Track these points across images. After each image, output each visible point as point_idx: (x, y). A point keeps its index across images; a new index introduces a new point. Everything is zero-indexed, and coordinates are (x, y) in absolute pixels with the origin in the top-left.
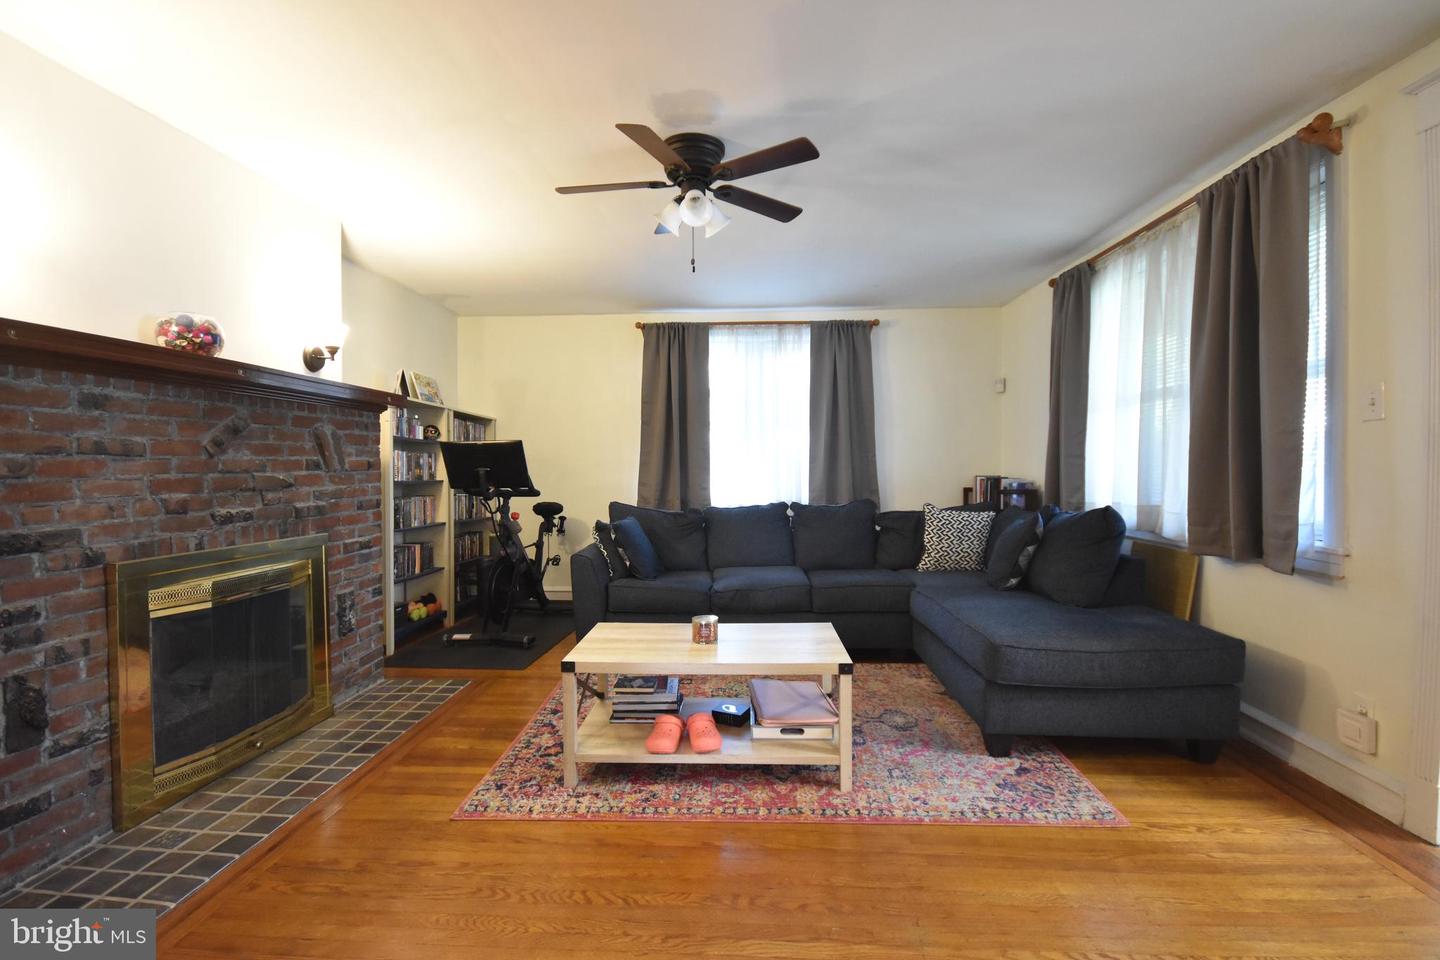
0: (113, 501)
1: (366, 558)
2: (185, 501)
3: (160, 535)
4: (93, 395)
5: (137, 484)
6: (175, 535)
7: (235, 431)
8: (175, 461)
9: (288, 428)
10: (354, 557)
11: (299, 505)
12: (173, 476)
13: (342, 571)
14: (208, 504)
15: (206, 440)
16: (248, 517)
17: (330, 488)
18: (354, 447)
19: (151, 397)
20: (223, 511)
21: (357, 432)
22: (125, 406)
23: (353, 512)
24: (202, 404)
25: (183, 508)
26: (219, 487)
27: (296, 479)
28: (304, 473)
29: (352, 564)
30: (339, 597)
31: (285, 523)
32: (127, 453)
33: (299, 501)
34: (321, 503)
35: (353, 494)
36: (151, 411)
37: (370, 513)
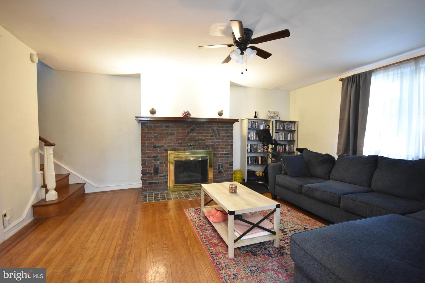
0: (170, 141)
1: (228, 157)
2: (182, 142)
3: (177, 147)
4: (167, 126)
5: (174, 139)
6: (180, 148)
7: (192, 130)
8: (180, 135)
9: (206, 128)
10: (224, 156)
11: (207, 144)
12: (180, 138)
13: (220, 159)
14: (187, 143)
15: (186, 132)
16: (195, 145)
17: (216, 141)
18: (224, 132)
19: (176, 125)
20: (190, 144)
21: (225, 128)
22: (172, 127)
23: (224, 146)
24: (186, 125)
25: (181, 143)
26: (189, 140)
27: (207, 139)
28: (209, 137)
29: (223, 158)
30: (218, 164)
31: (204, 147)
32: (172, 134)
33: (207, 143)
34: (213, 144)
35: (224, 142)
36: (176, 127)
37: (229, 147)
